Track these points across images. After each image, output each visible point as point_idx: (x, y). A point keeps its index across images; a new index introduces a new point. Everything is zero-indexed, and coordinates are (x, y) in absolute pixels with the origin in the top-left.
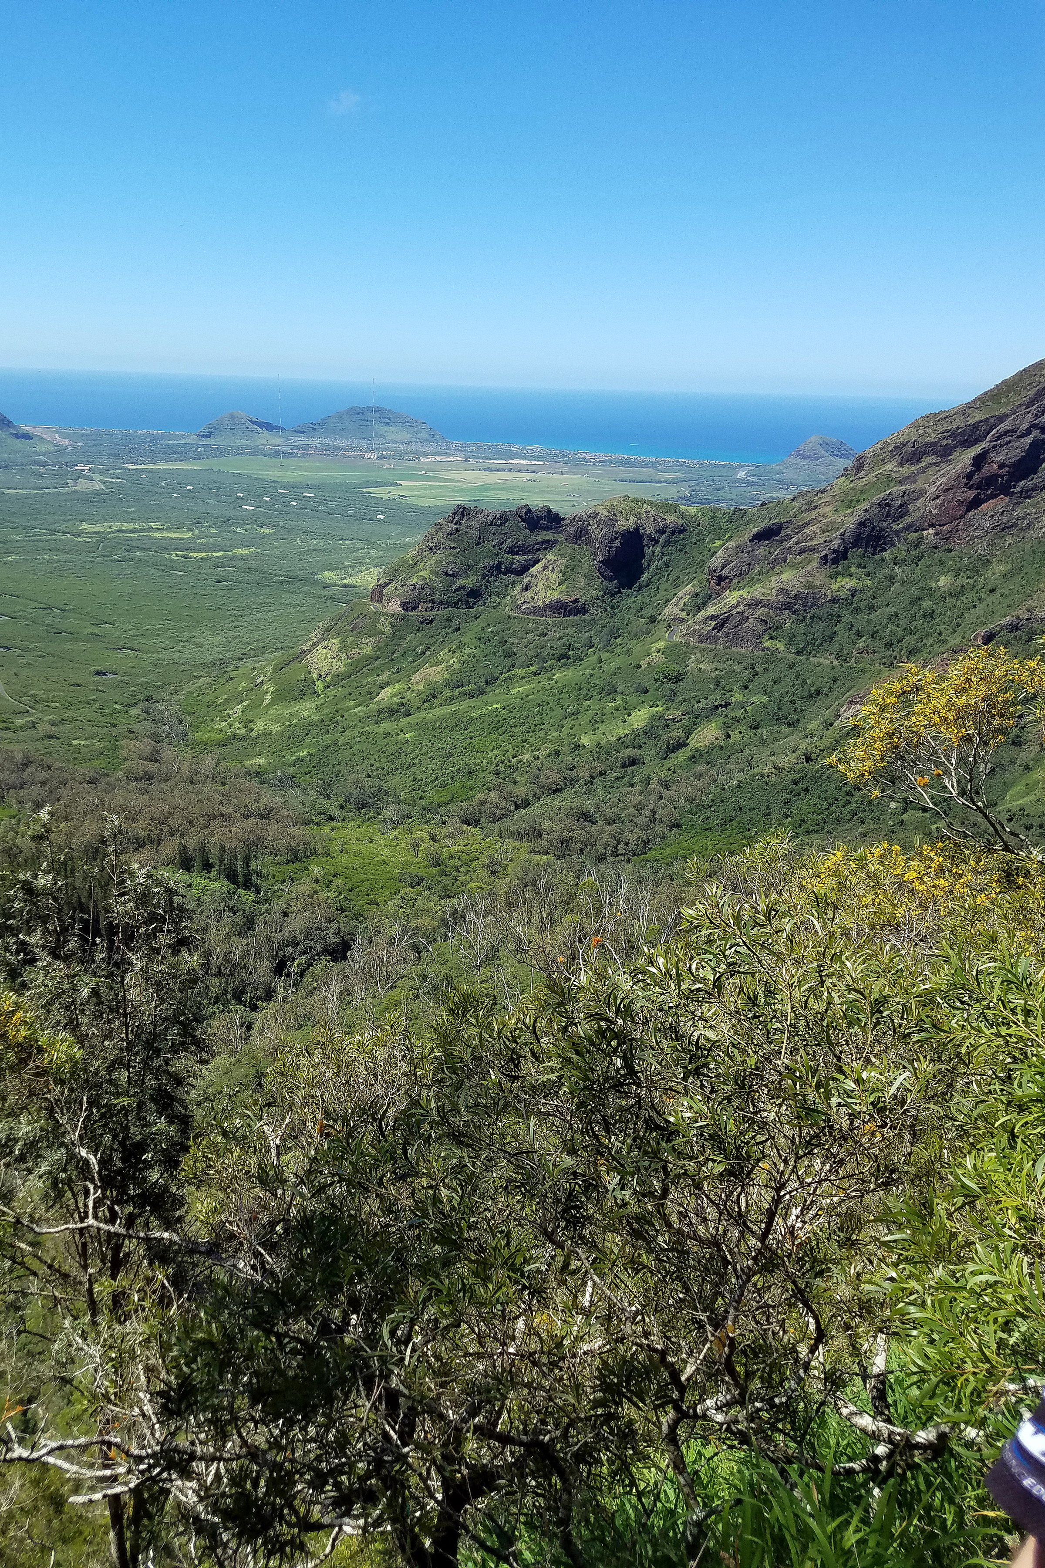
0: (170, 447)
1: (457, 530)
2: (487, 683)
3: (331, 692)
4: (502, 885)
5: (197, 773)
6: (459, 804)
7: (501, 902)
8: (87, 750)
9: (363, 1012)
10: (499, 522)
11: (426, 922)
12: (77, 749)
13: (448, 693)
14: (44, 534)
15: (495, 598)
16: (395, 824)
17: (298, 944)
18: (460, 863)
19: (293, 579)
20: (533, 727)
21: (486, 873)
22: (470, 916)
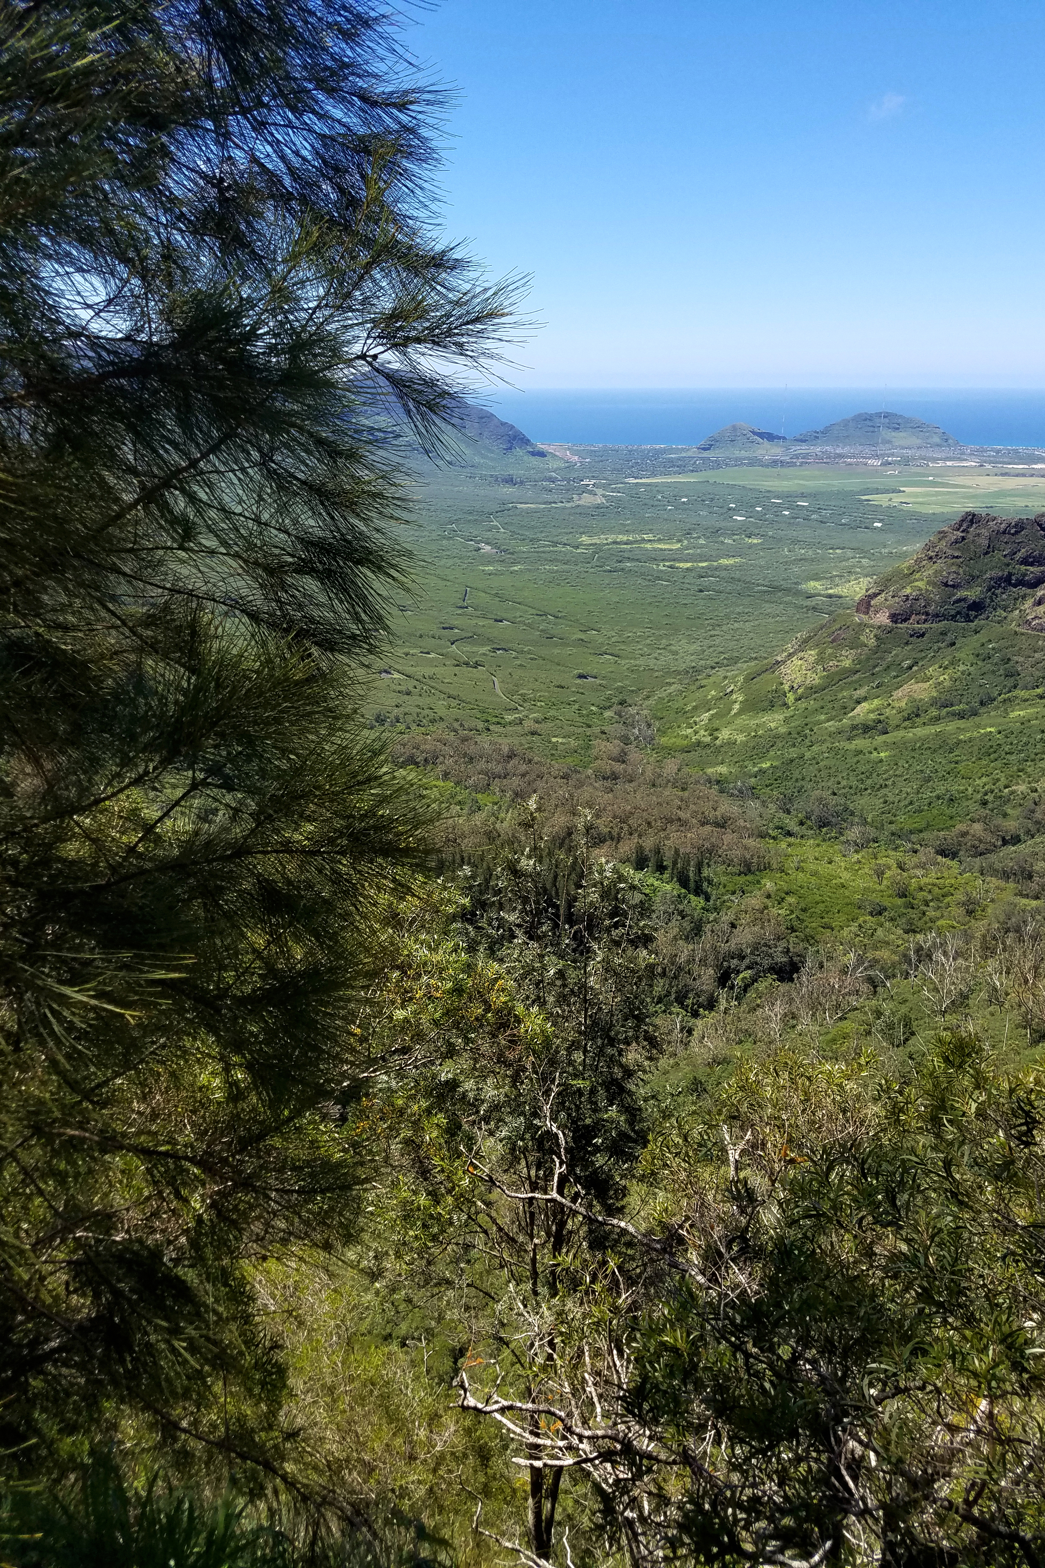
0: (671, 461)
1: (963, 538)
2: (982, 703)
3: (802, 705)
4: (979, 927)
5: (660, 776)
6: (935, 833)
7: (975, 946)
8: (563, 747)
9: (808, 1039)
10: (1013, 531)
11: (884, 954)
12: (555, 746)
13: (933, 712)
14: (549, 546)
15: (1000, 612)
16: (859, 847)
17: (744, 958)
18: (930, 897)
19: (777, 589)
20: (1033, 756)
21: (961, 911)
22: (938, 956)
